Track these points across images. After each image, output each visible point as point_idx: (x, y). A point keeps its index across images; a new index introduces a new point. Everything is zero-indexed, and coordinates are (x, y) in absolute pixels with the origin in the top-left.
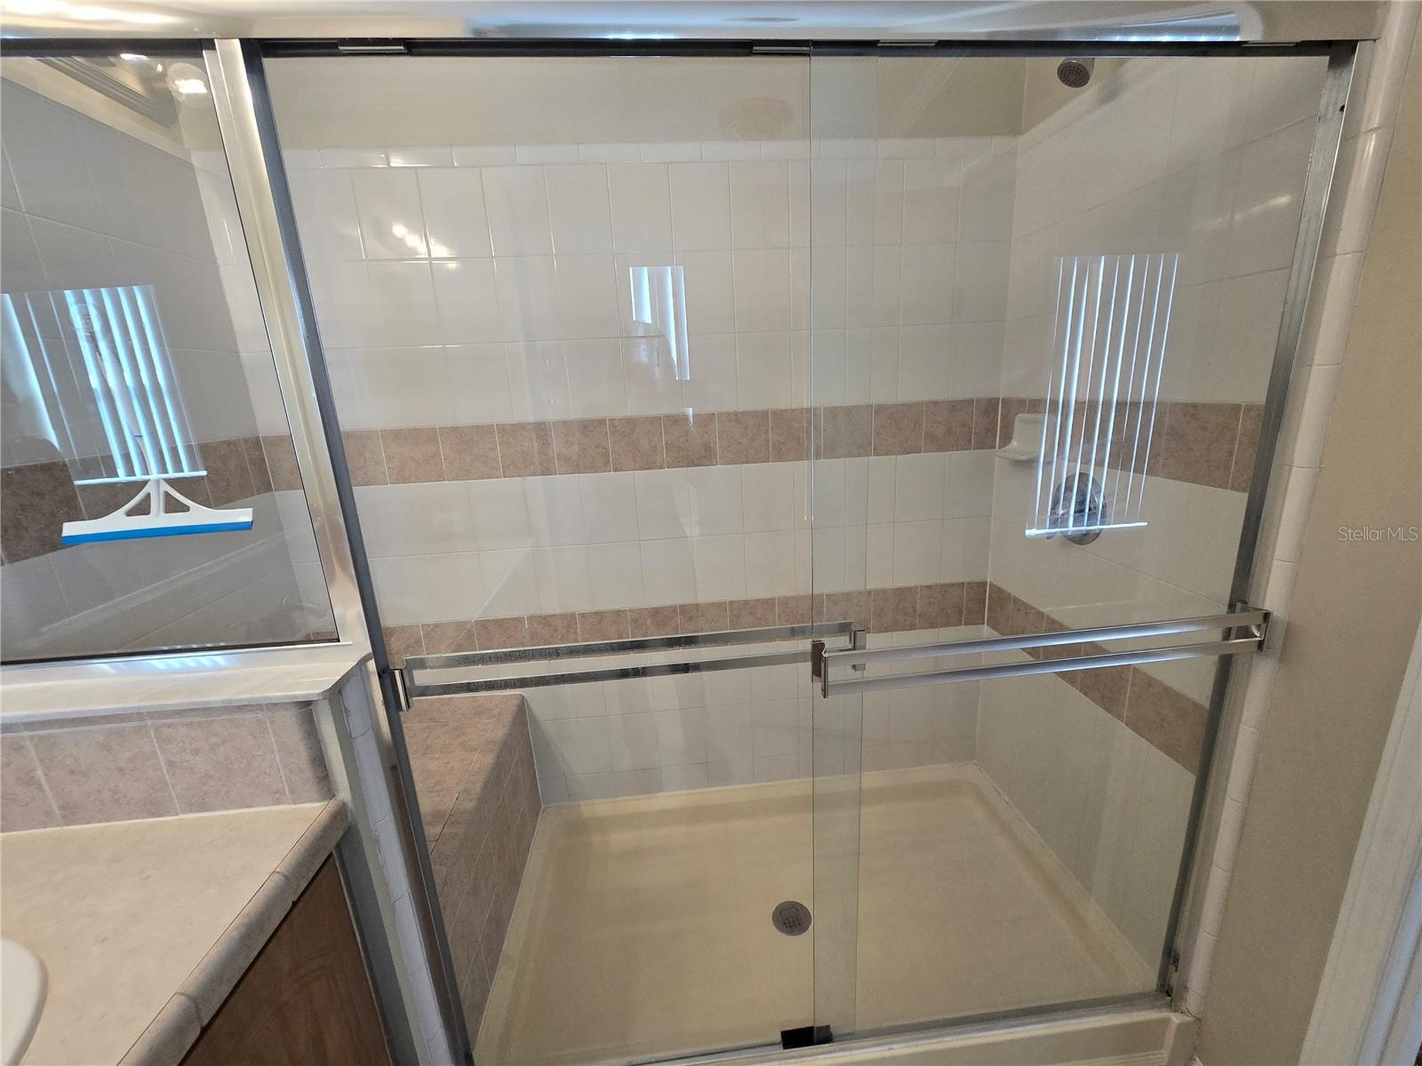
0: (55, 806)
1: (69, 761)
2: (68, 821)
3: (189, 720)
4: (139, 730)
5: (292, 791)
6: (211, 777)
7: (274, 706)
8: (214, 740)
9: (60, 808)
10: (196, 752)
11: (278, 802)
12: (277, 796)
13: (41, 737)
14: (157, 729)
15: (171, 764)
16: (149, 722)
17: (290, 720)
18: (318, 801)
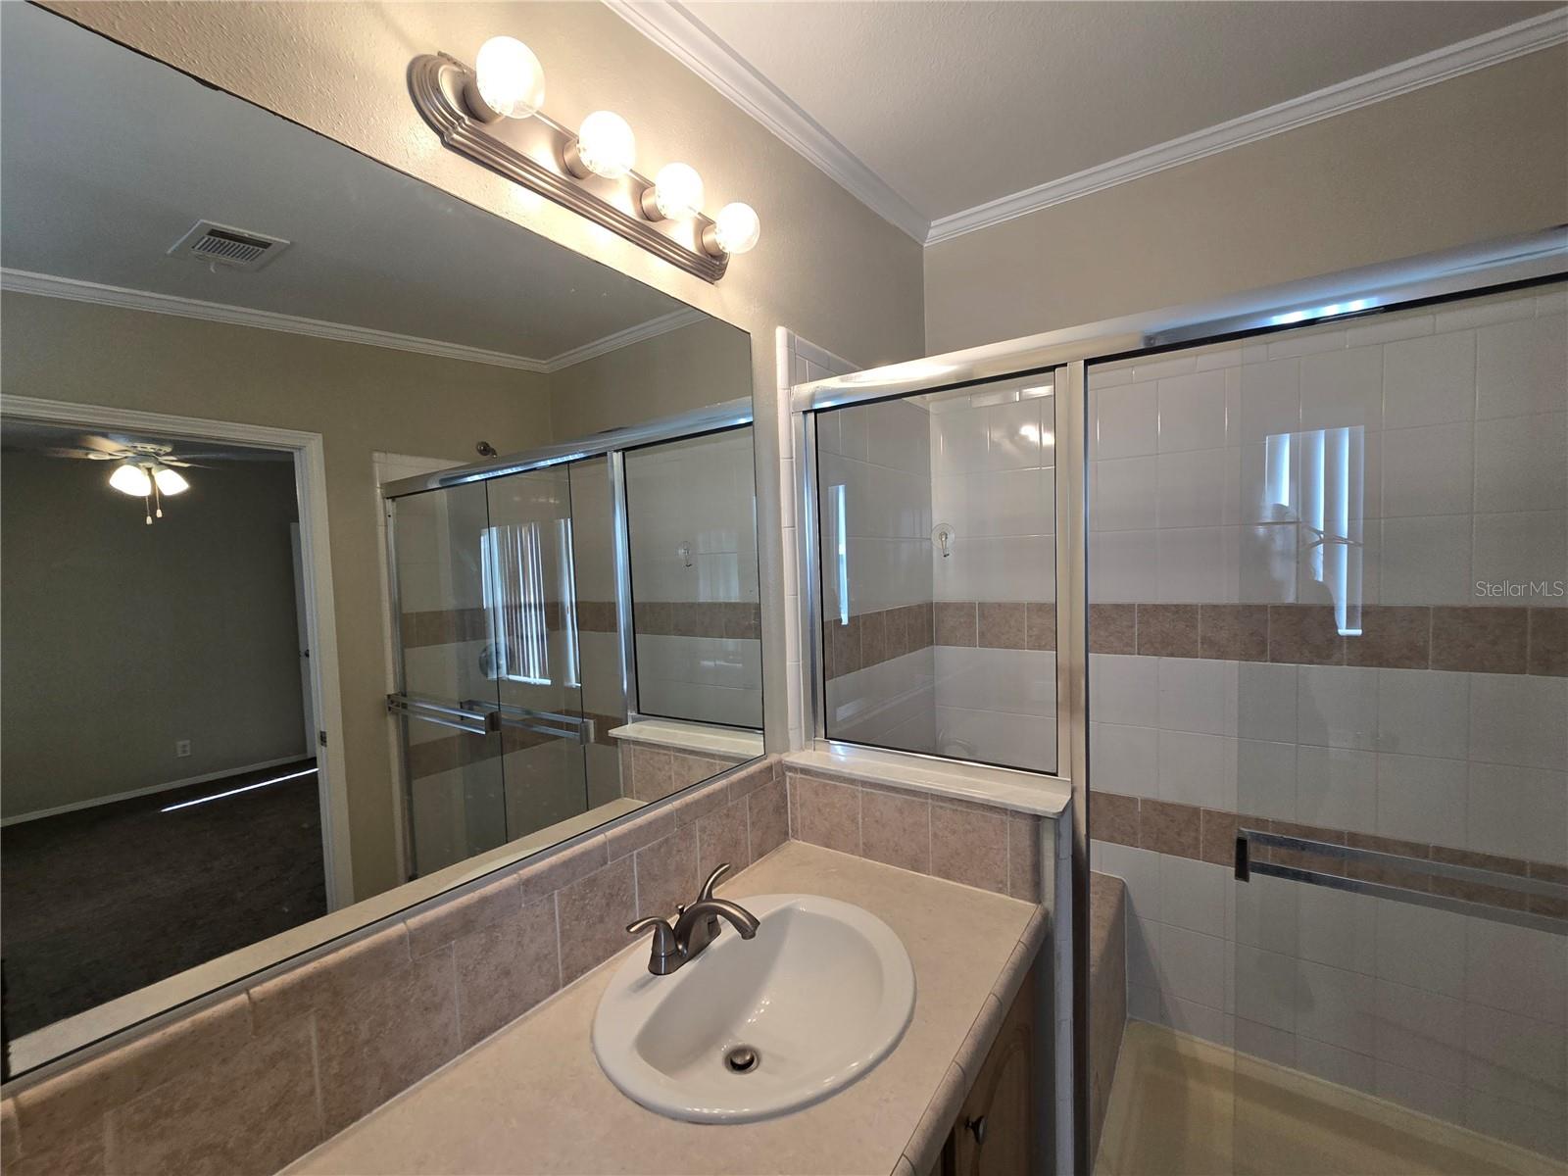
0: (861, 842)
1: (878, 814)
2: (866, 856)
3: (955, 807)
4: (922, 804)
5: (1013, 886)
6: (958, 854)
7: (1016, 813)
8: (968, 827)
9: (864, 843)
10: (954, 832)
11: (1000, 891)
12: (1000, 886)
13: (867, 793)
14: (933, 807)
15: (935, 835)
16: (930, 801)
17: (1024, 827)
18: (1030, 901)
